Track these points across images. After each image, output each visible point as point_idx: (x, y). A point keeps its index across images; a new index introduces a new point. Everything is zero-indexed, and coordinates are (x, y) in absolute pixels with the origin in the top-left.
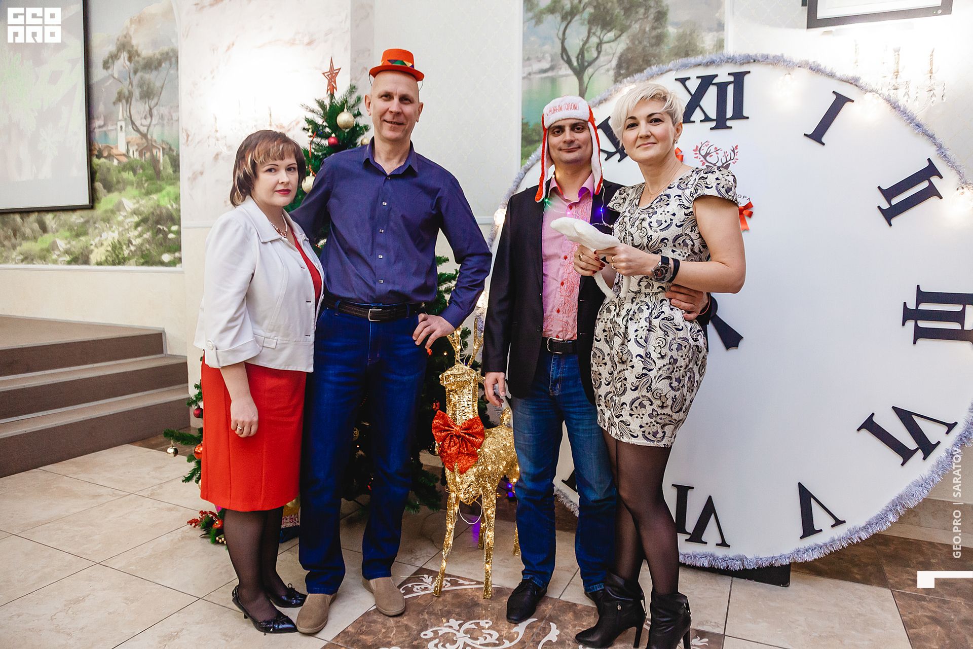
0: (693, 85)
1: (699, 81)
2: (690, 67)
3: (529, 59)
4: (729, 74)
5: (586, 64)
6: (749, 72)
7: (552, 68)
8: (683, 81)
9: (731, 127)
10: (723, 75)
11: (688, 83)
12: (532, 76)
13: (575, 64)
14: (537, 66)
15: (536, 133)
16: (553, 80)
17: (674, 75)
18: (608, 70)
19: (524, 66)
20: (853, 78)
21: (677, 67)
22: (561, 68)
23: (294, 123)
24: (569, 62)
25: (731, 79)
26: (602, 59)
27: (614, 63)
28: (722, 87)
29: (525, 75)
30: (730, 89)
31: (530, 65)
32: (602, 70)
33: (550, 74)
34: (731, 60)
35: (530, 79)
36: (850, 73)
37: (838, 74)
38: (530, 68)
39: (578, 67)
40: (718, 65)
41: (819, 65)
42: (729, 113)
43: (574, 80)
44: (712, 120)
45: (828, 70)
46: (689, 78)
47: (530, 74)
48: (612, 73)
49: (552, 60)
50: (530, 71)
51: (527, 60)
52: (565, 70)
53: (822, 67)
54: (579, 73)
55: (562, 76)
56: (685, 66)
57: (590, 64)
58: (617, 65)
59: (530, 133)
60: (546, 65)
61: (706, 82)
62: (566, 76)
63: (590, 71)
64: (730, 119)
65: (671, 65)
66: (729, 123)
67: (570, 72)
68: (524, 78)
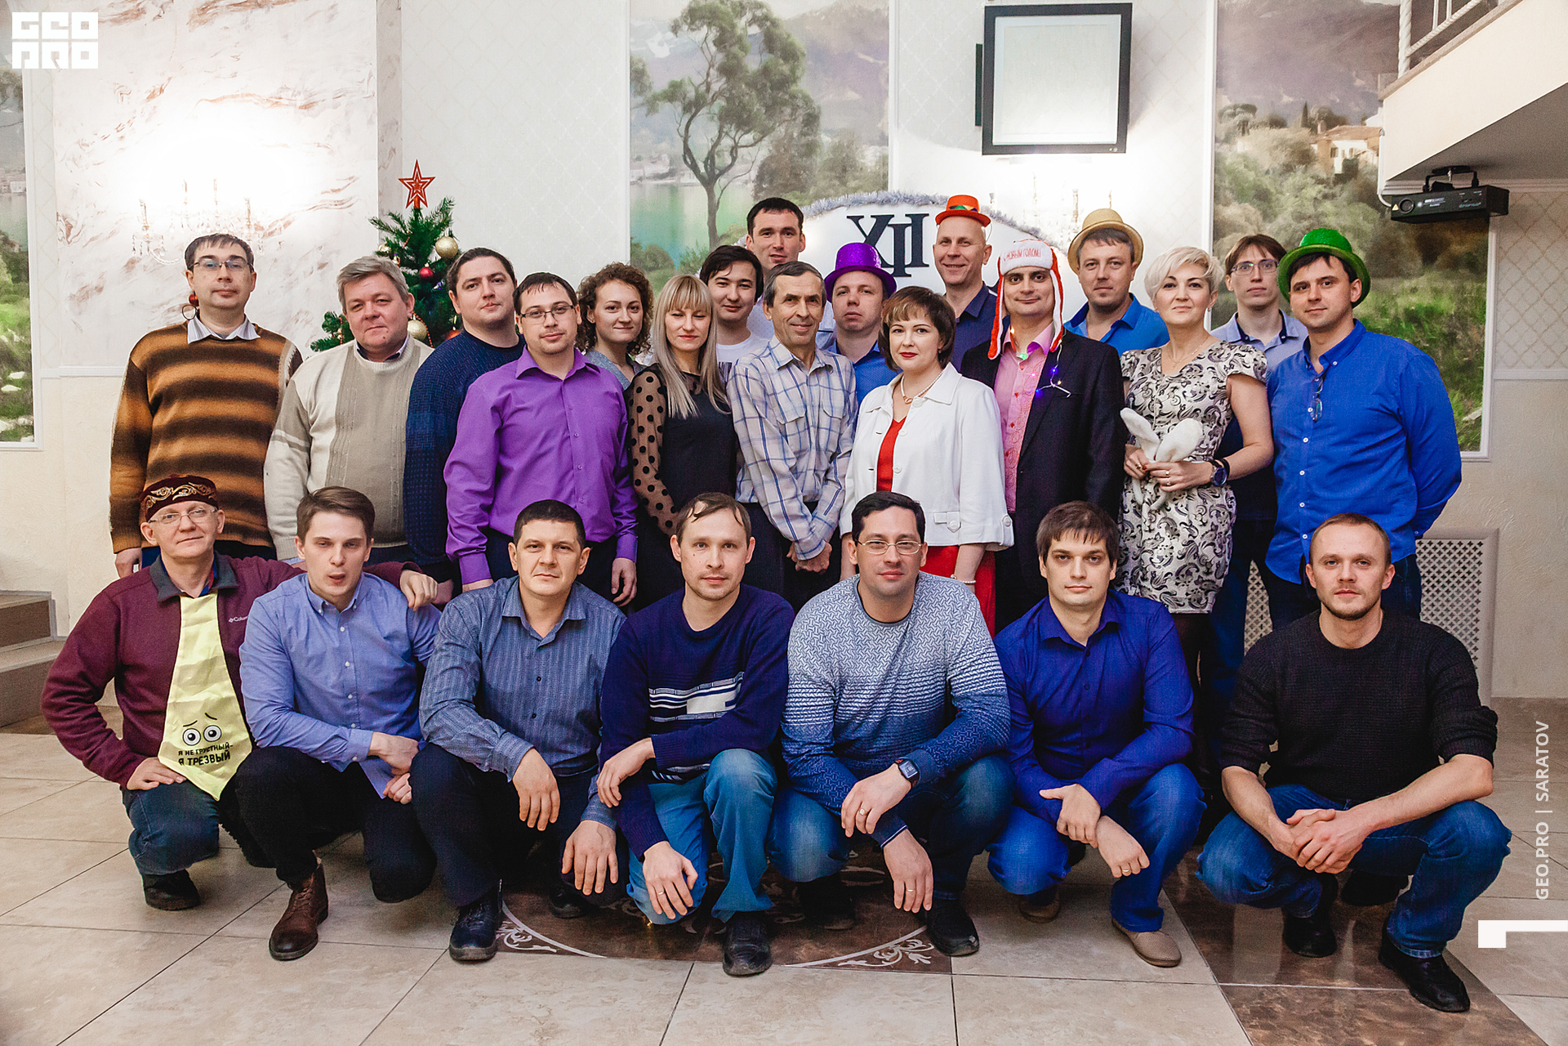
0: (868, 225)
1: (875, 220)
2: (864, 205)
3: (639, 159)
4: (907, 215)
5: (717, 172)
6: (928, 215)
7: (671, 173)
8: (856, 219)
9: (910, 276)
10: (900, 215)
11: (860, 222)
12: (644, 182)
13: (703, 170)
14: (650, 170)
15: (650, 257)
16: (673, 189)
17: (844, 212)
18: (746, 182)
19: (632, 168)
20: (1033, 229)
21: (849, 203)
22: (683, 175)
23: (281, 224)
24: (694, 167)
25: (909, 221)
26: (738, 167)
27: (754, 174)
28: (899, 230)
29: (634, 180)
30: (908, 231)
31: (641, 167)
32: (738, 182)
33: (668, 181)
34: (909, 200)
35: (641, 186)
36: (1031, 225)
37: (1019, 223)
38: (642, 171)
39: (706, 175)
40: (895, 204)
41: (999, 213)
42: (908, 260)
43: (702, 192)
44: (891, 266)
45: (1009, 218)
46: (863, 217)
47: (640, 179)
48: (751, 186)
49: (671, 164)
50: (642, 174)
51: (636, 159)
52: (689, 177)
53: (1002, 215)
54: (708, 182)
55: (686, 185)
56: (858, 203)
57: (722, 173)
58: (757, 177)
59: (642, 257)
60: (664, 169)
61: (882, 222)
62: (692, 185)
63: (722, 181)
64: (909, 266)
65: (841, 199)
66: (908, 271)
67: (696, 180)
68: (632, 184)
